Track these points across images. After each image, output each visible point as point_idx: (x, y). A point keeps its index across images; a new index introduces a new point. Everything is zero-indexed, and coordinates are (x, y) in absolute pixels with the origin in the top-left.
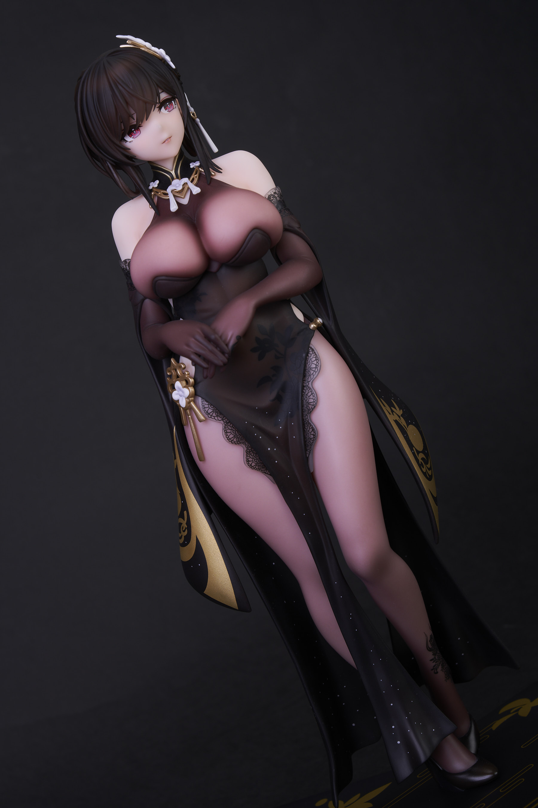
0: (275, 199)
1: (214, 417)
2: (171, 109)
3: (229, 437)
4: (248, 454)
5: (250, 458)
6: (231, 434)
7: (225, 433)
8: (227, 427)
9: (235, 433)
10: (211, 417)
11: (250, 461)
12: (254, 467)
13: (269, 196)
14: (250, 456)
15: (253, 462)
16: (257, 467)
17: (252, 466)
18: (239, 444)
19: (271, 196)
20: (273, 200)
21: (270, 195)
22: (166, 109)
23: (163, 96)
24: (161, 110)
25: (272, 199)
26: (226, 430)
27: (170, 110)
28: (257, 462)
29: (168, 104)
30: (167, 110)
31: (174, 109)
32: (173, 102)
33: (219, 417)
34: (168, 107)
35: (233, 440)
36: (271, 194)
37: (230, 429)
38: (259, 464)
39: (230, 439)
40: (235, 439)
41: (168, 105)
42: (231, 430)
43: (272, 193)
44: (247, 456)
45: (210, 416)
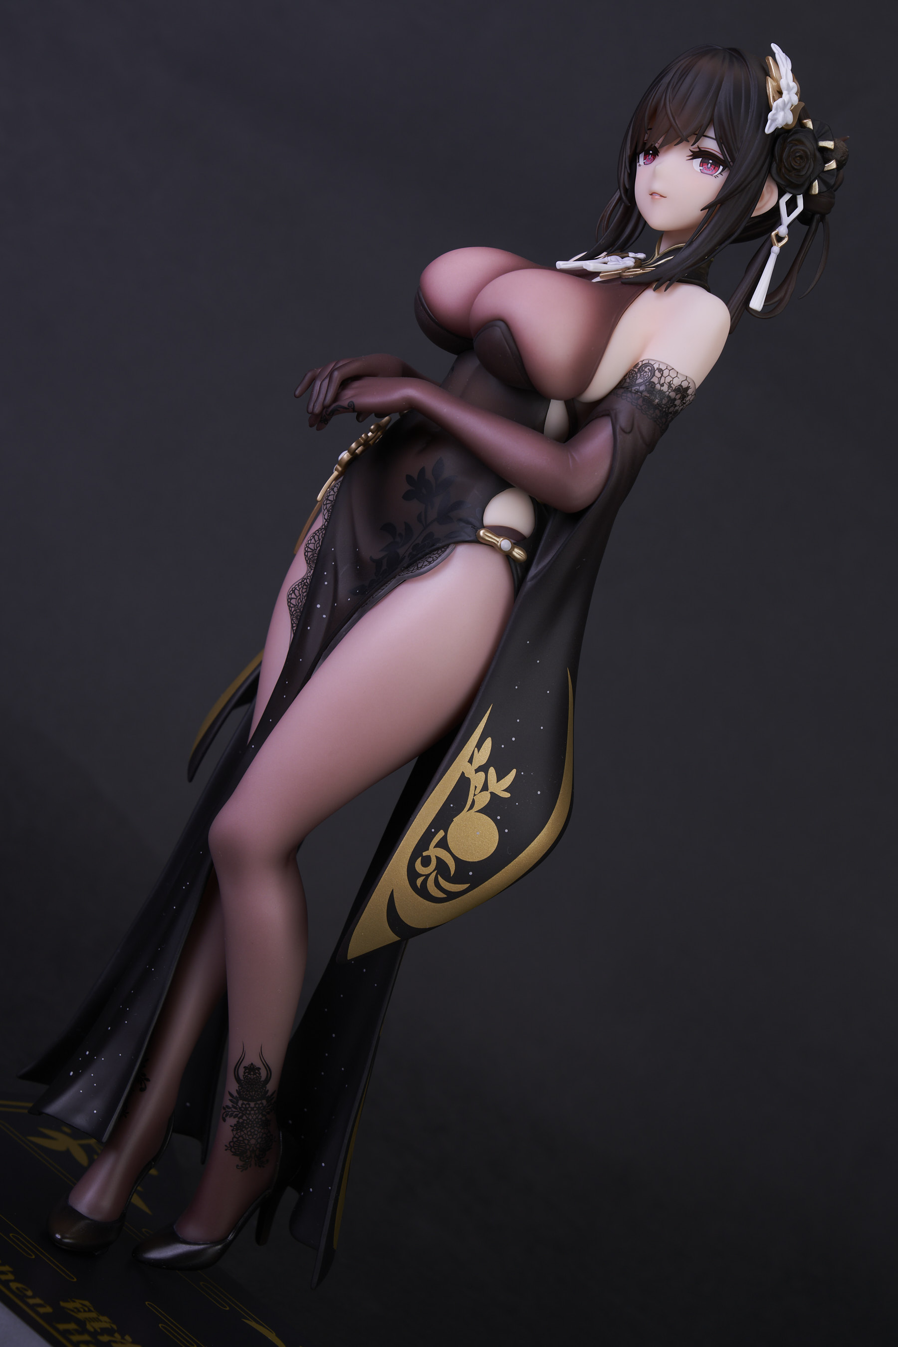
0: (649, 374)
1: (326, 508)
2: (708, 172)
3: (309, 544)
4: (301, 584)
5: (299, 591)
6: (315, 544)
7: (313, 536)
8: (320, 532)
9: (317, 548)
10: (324, 505)
11: (295, 594)
12: (292, 606)
13: (648, 363)
14: (300, 589)
15: (296, 599)
16: (293, 609)
17: (290, 601)
18: (307, 563)
19: (649, 366)
20: (646, 372)
21: (650, 364)
22: (702, 164)
23: (710, 144)
24: (694, 160)
25: (646, 370)
26: (316, 534)
27: (705, 171)
28: (299, 603)
29: (711, 161)
30: (701, 168)
31: (712, 175)
32: (721, 168)
33: (329, 513)
34: (706, 166)
35: (308, 552)
36: (653, 365)
37: (319, 538)
38: (298, 609)
39: (308, 547)
40: (311, 553)
41: (709, 165)
42: (319, 540)
43: (656, 366)
44: (298, 585)
45: (325, 503)
